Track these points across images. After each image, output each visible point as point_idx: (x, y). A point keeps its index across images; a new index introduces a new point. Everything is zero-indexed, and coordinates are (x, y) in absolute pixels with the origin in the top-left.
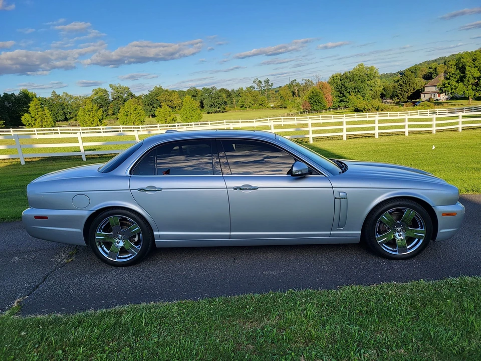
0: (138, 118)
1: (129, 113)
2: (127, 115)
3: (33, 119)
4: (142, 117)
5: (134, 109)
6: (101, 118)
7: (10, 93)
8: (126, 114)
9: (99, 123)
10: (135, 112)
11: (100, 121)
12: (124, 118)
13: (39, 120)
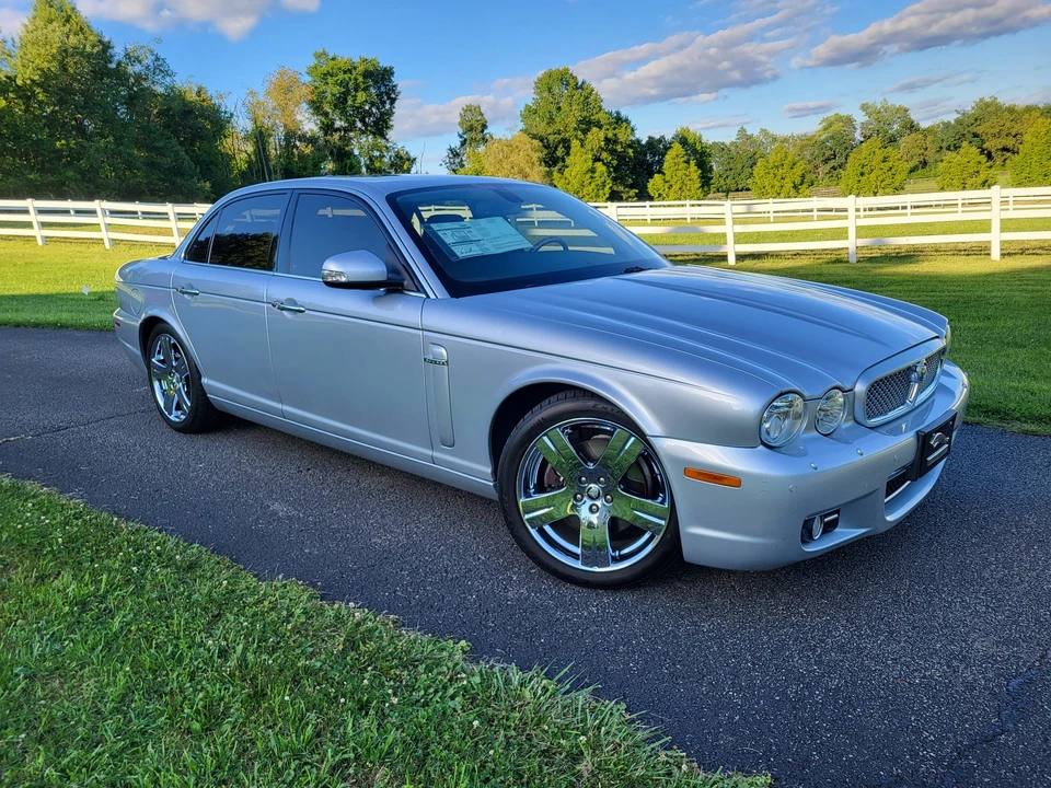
0: (888, 181)
1: (865, 170)
2: (862, 174)
3: (667, 185)
4: (899, 178)
5: (881, 158)
6: (798, 181)
7: (657, 137)
8: (860, 170)
9: (793, 192)
10: (882, 165)
11: (795, 187)
12: (852, 181)
13: (675, 188)
